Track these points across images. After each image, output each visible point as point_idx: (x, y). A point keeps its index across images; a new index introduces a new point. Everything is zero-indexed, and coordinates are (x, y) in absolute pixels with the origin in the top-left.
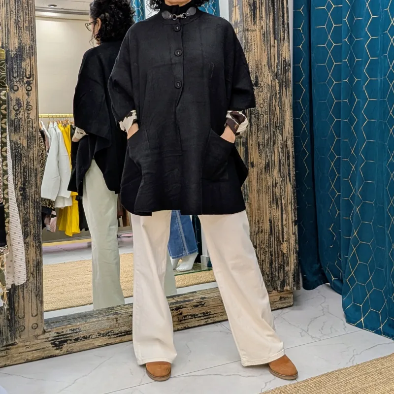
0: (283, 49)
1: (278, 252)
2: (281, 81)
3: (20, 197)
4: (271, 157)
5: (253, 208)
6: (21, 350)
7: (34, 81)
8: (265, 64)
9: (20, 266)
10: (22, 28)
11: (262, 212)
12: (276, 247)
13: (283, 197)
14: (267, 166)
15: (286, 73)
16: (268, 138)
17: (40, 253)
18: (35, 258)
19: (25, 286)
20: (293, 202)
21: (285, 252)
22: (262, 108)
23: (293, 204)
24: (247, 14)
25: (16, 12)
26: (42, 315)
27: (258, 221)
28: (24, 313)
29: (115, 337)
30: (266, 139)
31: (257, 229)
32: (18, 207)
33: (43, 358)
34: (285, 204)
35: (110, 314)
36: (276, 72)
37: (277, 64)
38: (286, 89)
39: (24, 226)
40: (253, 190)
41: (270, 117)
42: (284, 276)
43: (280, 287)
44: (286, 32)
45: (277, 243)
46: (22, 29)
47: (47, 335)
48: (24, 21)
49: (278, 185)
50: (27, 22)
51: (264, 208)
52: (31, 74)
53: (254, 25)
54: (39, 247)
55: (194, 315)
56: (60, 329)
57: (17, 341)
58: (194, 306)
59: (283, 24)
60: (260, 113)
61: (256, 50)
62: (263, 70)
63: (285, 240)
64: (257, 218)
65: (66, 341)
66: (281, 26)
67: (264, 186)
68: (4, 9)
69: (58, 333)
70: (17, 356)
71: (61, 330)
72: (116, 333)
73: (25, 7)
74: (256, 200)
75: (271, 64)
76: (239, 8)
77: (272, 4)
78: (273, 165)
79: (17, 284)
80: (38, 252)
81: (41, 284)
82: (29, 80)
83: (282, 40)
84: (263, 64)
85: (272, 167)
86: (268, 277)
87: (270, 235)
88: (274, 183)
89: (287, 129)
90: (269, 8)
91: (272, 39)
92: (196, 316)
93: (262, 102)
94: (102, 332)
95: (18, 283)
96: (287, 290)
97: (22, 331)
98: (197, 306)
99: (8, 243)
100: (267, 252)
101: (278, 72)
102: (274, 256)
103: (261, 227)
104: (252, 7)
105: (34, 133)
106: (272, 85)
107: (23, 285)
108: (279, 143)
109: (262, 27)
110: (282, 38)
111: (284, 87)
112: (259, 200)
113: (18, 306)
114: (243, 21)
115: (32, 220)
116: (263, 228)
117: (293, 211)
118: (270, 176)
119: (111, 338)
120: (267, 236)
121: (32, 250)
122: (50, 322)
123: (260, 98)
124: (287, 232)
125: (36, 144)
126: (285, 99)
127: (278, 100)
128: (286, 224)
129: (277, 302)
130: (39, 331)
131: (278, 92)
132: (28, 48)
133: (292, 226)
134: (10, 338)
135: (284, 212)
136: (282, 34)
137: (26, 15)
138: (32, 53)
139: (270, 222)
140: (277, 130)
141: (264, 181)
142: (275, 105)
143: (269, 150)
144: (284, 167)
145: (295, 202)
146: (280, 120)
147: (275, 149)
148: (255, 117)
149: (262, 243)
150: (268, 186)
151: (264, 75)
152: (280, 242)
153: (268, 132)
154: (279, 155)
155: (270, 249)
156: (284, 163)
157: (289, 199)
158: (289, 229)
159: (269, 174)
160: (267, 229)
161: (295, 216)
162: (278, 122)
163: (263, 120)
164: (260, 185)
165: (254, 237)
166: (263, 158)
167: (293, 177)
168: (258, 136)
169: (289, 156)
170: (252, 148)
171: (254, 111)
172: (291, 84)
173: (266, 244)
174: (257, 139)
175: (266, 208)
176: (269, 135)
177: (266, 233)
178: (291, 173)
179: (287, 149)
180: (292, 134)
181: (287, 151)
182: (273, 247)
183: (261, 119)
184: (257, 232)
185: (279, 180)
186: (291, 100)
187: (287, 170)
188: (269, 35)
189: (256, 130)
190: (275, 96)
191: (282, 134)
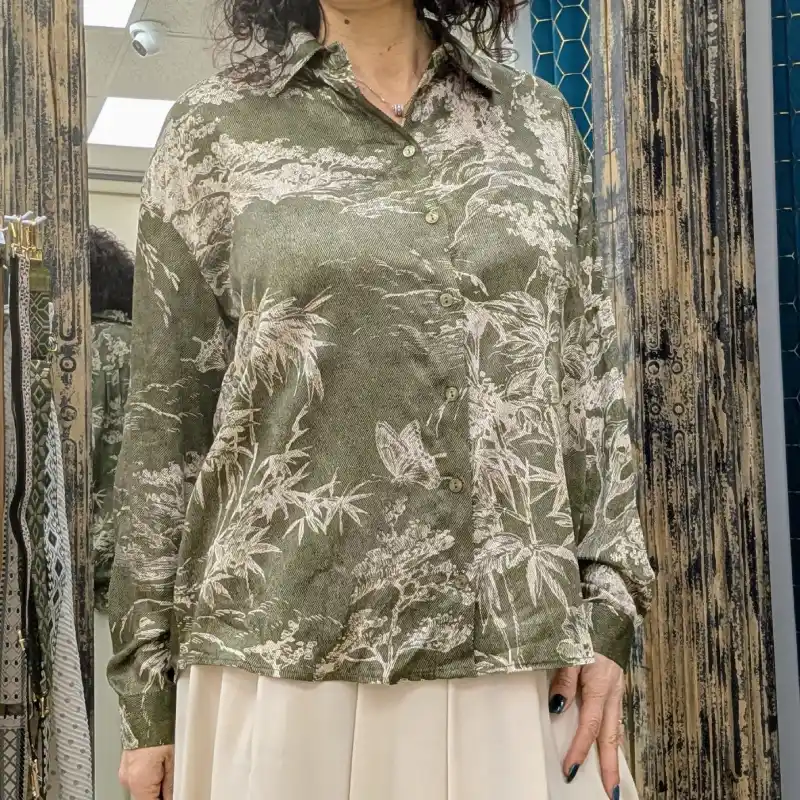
0: (736, 260)
2: (730, 344)
4: (705, 545)
5: (656, 681)
7: (82, 346)
8: (688, 299)
10: (53, 213)
11: (680, 693)
12: (719, 787)
13: (737, 653)
14: (694, 569)
15: (743, 322)
16: (697, 495)
20: (764, 667)
22: (680, 414)
23: (766, 673)
24: (639, 171)
25: (39, 177)
27: (670, 717)
30: (689, 498)
31: (666, 738)
34: (743, 671)
36: (716, 320)
37: (720, 298)
38: (744, 364)
40: (654, 631)
41: (700, 438)
44: (743, 215)
45: (722, 784)
46: (55, 216)
48: (60, 197)
49: (722, 621)
50: (67, 200)
51: (687, 681)
52: (73, 330)
53: (657, 198)
59: (736, 194)
60: (675, 429)
61: (662, 263)
62: (683, 314)
63: (744, 769)
64: (666, 707)
66: (731, 201)
67: (685, 622)
68: (10, 169)
73: (63, 162)
74: (664, 661)
75: (704, 298)
76: (618, 158)
77: (705, 144)
78: (711, 570)
82: (69, 343)
83: (733, 236)
84: (682, 300)
85: (706, 573)
87: (703, 755)
88: (713, 614)
89: (745, 472)
90: (698, 153)
91: (706, 234)
93: (678, 399)
101: (721, 320)
103: (679, 732)
104: (652, 152)
105: (79, 476)
106: (705, 356)
108: (727, 508)
109: (680, 203)
110: (733, 231)
111: (738, 362)
112: (671, 661)
114: (629, 190)
116: (684, 735)
117: (764, 693)
118: (702, 595)
120: (693, 759)
123: (673, 389)
124: (748, 748)
125: (82, 506)
126: (742, 391)
128: (747, 726)
131: (722, 371)
132: (67, 264)
133: (764, 734)
135: (741, 696)
136: (732, 219)
137: (64, 181)
138: (79, 276)
139: (702, 721)
140: (721, 473)
141: (684, 609)
142: (714, 409)
143: (699, 527)
144: (740, 572)
145: (771, 668)
146: (728, 447)
147: (715, 524)
148: (660, 438)
149: (680, 775)
150: (698, 624)
151: (685, 328)
152: (732, 774)
153: (696, 479)
154: (727, 541)
155: (702, 795)
156: (739, 560)
157: (755, 660)
158: (754, 739)
159: (699, 590)
160: (695, 739)
161: (772, 705)
162: (723, 453)
163: (683, 445)
164: (674, 621)
165: (659, 758)
166: (682, 548)
167: (763, 599)
168: (668, 490)
169: (752, 544)
170: (652, 521)
171: (656, 424)
172: (758, 351)
173: (692, 780)
174: (666, 497)
175: (691, 682)
176: (700, 488)
177: (692, 748)
178: (760, 588)
179: (748, 523)
180: (762, 486)
181: (748, 528)
182: (710, 788)
183: (678, 445)
184: (666, 746)
185: (727, 608)
186: (757, 392)
187: (748, 581)
188: (697, 225)
189: (664, 472)
190: (715, 383)
191: (733, 485)
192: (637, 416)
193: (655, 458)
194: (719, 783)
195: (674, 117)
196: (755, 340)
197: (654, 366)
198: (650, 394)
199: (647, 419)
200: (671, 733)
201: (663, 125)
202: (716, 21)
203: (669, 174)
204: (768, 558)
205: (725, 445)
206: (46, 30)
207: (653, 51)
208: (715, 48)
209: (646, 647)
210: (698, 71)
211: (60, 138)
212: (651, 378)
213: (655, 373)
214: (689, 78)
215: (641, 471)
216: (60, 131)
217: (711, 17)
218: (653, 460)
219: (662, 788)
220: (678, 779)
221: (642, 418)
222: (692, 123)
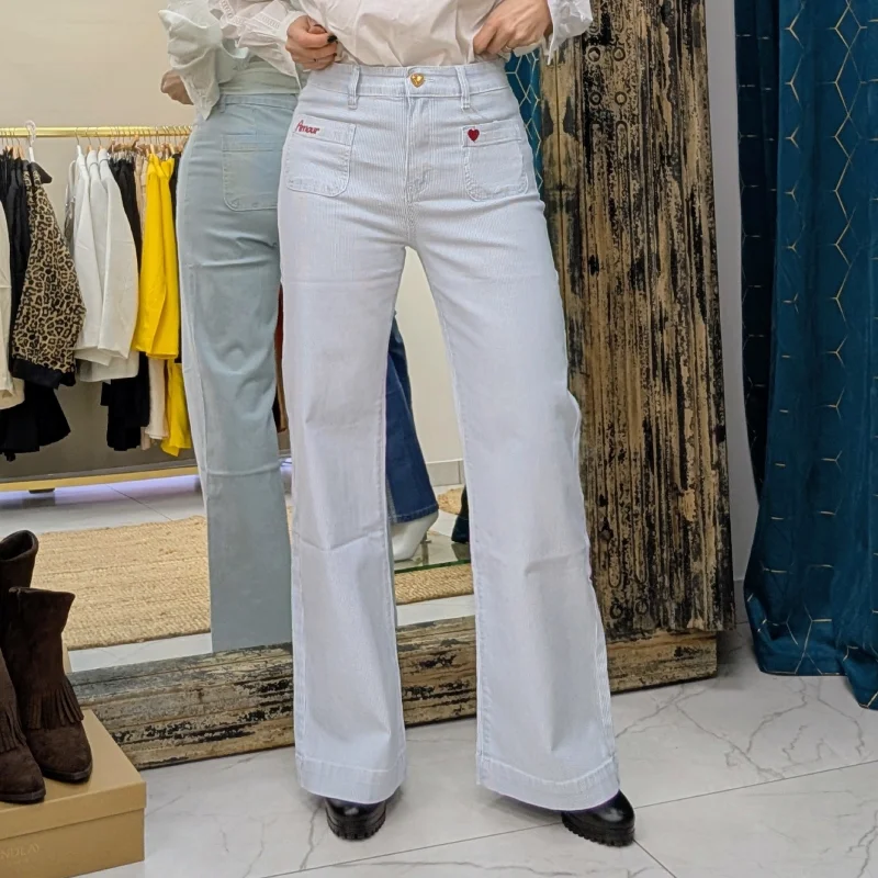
1: (668, 516)
2: (676, 29)
4: (649, 243)
5: (595, 388)
11: (622, 402)
12: (663, 502)
13: (682, 358)
14: (637, 269)
16: (641, 190)
20: (711, 375)
21: (690, 518)
22: (622, 104)
23: (713, 380)
27: (611, 427)
29: (194, 743)
30: (632, 193)
31: (607, 449)
34: (689, 378)
35: (184, 676)
38: (691, 50)
40: (595, 335)
41: (644, 129)
42: (688, 589)
43: (676, 619)
45: (667, 499)
49: (667, 324)
51: (629, 389)
55: (423, 689)
58: (422, 664)
63: (690, 482)
64: (606, 416)
67: (627, 326)
72: (198, 729)
74: (604, 367)
78: (655, 269)
85: (650, 273)
86: (642, 589)
87: (646, 467)
88: (657, 317)
89: (692, 164)
92: (428, 694)
94: (160, 727)
96: (698, 630)
98: (430, 664)
100: (636, 515)
102: (657, 528)
103: (620, 443)
106: (649, 41)
108: (672, 204)
112: (612, 367)
116: (626, 446)
117: (712, 401)
118: (645, 296)
119: (183, 744)
120: (636, 472)
123: (615, 77)
124: (695, 460)
126: (689, 79)
127: (668, 83)
128: (692, 437)
129: (666, 664)
131: (667, 59)
133: (711, 445)
135: (687, 404)
139: (645, 431)
140: (666, 167)
141: (626, 312)
142: (658, 97)
143: (642, 224)
144: (686, 272)
145: (719, 373)
146: (673, 139)
147: (659, 220)
148: (601, 129)
149: (622, 489)
150: (640, 328)
151: (628, 12)
152: (676, 488)
153: (639, 172)
154: (672, 239)
155: (646, 509)
156: (685, 260)
157: (702, 366)
158: (701, 451)
159: (642, 292)
160: (638, 450)
161: (720, 414)
162: (668, 144)
163: (625, 137)
164: (616, 323)
165: (599, 471)
166: (624, 248)
167: (711, 302)
168: (609, 184)
169: (699, 242)
170: (592, 217)
171: (597, 114)
172: (705, 36)
173: (634, 494)
174: (607, 192)
175: (634, 389)
176: (643, 182)
177: (635, 460)
178: (707, 289)
179: (694, 220)
180: (709, 180)
181: (694, 226)
182: (654, 502)
183: (620, 137)
184: (607, 458)
185: (673, 309)
186: (704, 81)
187: (695, 281)
189: (605, 165)
190: (660, 70)
191: (679, 179)
192: (576, 106)
193: (595, 150)
194: (663, 496)
196: (702, 25)
197: (594, 52)
198: (590, 82)
199: (587, 109)
200: (612, 443)
204: (716, 257)
205: (670, 136)
209: (586, 352)
212: (592, 65)
213: (596, 59)
215: (581, 165)
218: (594, 153)
219: (603, 502)
220: (619, 493)
221: (581, 107)
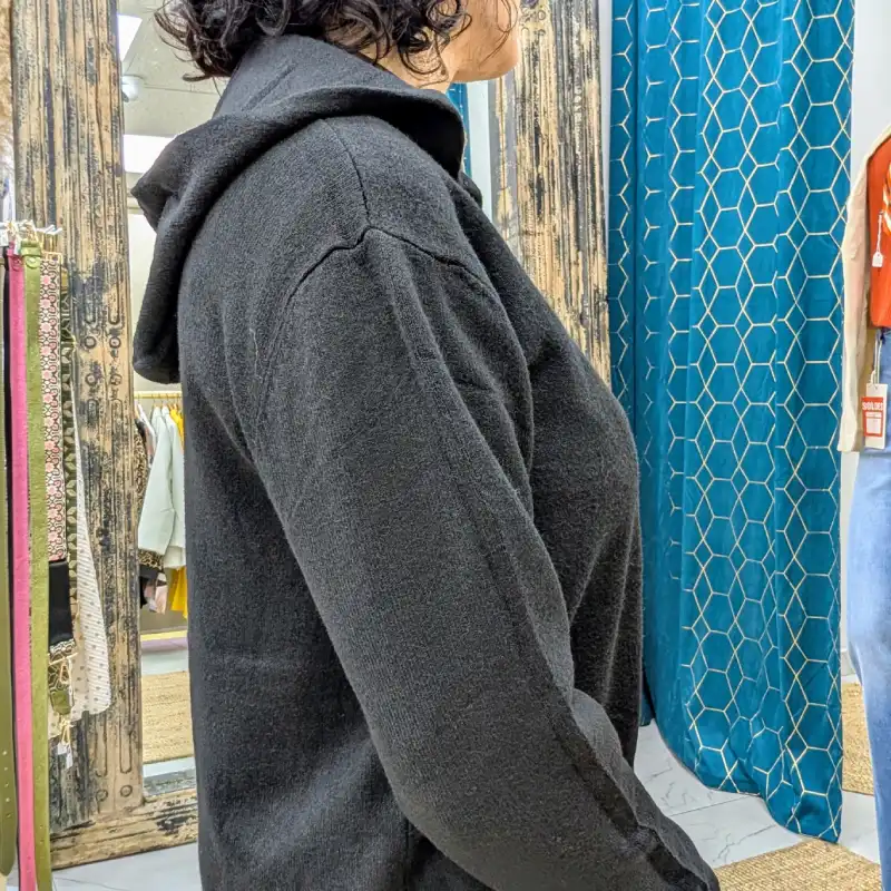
0: (594, 269)
2: (590, 329)
3: (99, 548)
6: (101, 835)
7: (125, 329)
8: (560, 296)
9: (100, 677)
10: (102, 228)
15: (598, 314)
17: (136, 653)
18: (126, 663)
19: (108, 716)
24: (526, 203)
25: (90, 200)
26: (140, 769)
28: (106, 766)
32: (96, 565)
33: (142, 852)
36: (580, 312)
37: (583, 296)
39: (107, 601)
44: (599, 236)
46: (103, 231)
47: (149, 808)
48: (106, 216)
50: (112, 218)
52: (118, 316)
53: (539, 223)
54: (135, 642)
56: (173, 796)
57: (92, 818)
59: (594, 222)
61: (543, 270)
62: (556, 307)
65: (184, 819)
66: (591, 225)
69: (169, 804)
70: (93, 848)
71: (176, 799)
73: (108, 189)
75: (571, 296)
76: (511, 193)
77: (572, 185)
79: (92, 713)
80: (132, 653)
81: (139, 711)
82: (116, 327)
83: (591, 251)
84: (556, 297)
90: (567, 190)
91: (573, 250)
95: (95, 710)
97: (102, 800)
99: (75, 634)
104: (535, 189)
105: (125, 427)
107: (104, 714)
109: (554, 227)
110: (592, 247)
113: (95, 752)
114: (519, 216)
115: (120, 591)
121: (121, 649)
122: (154, 782)
125: (128, 448)
130: (134, 800)
132: (113, 267)
134: (79, 814)
136: (592, 239)
137: (110, 204)
138: (122, 276)
188: (566, 243)
195: (550, 165)
201: (543, 169)
202: (581, 95)
203: (547, 206)
206: (93, 88)
207: (536, 115)
208: (580, 115)
210: (567, 131)
211: (106, 171)
214: (561, 136)
216: (106, 165)
217: (576, 91)
222: (563, 169)
